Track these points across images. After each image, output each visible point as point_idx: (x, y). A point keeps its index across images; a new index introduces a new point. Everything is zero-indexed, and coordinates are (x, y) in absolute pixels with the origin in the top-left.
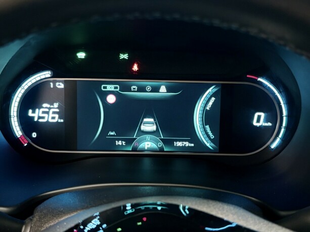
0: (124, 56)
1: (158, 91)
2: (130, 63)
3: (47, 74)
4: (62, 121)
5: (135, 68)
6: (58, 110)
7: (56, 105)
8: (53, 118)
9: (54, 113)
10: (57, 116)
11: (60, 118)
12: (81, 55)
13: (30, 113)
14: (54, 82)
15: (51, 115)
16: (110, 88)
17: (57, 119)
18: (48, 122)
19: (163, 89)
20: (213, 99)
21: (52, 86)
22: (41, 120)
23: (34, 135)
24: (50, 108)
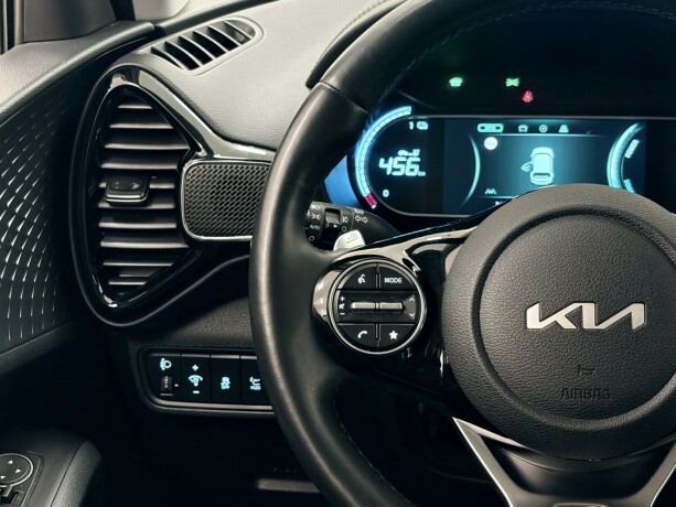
0: (512, 82)
1: (557, 132)
2: (520, 91)
3: (405, 111)
4: (423, 174)
5: (528, 97)
6: (418, 160)
7: (416, 152)
8: (412, 170)
9: (414, 163)
10: (417, 167)
11: (421, 170)
12: (456, 82)
13: (382, 164)
14: (415, 121)
15: (409, 166)
16: (489, 127)
17: (417, 172)
18: (404, 176)
19: (564, 129)
20: (635, 143)
21: (412, 128)
22: (395, 174)
23: (386, 193)
24: (407, 157)
